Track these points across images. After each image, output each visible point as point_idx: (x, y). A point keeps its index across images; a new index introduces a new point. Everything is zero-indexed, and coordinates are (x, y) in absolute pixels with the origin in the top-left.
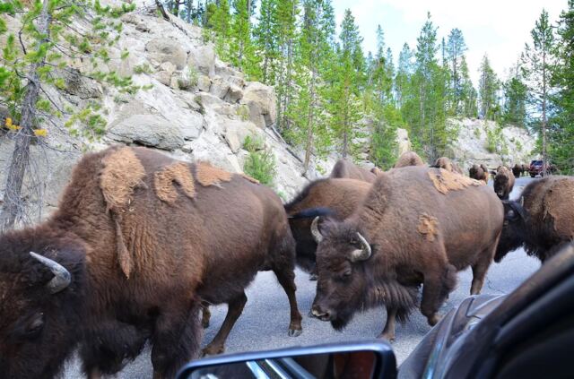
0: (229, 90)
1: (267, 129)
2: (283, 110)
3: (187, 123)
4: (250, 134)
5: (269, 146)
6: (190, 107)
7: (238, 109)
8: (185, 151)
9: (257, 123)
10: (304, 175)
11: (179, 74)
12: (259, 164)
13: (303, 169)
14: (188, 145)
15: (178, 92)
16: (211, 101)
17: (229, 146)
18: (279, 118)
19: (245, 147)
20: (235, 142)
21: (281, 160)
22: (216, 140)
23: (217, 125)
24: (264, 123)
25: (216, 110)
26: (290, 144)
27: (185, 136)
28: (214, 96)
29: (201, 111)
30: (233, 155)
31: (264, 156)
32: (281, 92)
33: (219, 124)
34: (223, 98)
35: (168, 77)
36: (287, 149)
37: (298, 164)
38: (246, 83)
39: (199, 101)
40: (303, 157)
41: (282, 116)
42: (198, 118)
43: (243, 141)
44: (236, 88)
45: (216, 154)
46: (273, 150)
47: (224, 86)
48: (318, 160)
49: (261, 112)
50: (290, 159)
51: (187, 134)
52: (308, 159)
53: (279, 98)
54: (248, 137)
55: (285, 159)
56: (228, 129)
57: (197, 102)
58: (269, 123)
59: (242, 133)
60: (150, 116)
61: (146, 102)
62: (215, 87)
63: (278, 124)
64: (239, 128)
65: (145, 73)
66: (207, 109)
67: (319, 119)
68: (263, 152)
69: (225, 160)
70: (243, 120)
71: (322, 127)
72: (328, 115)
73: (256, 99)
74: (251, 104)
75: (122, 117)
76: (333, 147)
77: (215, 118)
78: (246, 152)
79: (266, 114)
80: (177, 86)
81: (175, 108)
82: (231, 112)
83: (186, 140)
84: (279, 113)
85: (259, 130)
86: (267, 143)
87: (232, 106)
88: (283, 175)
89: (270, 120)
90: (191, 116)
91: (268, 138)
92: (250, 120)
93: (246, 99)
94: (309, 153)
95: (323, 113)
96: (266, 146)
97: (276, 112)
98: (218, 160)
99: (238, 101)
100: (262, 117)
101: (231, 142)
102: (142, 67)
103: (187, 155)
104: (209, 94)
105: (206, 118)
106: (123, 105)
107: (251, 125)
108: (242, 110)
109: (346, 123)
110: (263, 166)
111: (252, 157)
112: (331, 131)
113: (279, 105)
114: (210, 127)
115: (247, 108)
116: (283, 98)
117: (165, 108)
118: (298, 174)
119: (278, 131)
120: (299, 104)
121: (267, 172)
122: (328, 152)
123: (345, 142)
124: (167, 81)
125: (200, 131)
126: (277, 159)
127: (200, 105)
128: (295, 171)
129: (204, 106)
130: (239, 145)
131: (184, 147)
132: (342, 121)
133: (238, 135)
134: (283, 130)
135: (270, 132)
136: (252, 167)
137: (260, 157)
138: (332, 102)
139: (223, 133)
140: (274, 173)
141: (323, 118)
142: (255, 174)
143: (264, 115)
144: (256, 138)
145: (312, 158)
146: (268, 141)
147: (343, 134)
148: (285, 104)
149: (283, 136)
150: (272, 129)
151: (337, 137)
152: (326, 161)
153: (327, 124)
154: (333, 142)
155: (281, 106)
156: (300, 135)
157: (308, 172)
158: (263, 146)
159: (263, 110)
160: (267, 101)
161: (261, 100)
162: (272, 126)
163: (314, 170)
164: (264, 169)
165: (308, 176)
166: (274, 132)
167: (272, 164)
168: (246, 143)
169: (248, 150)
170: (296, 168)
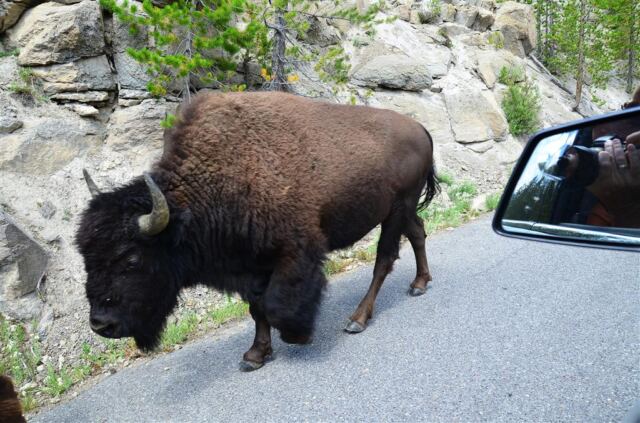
0: (477, 16)
1: (526, 60)
2: (544, 35)
3: (434, 60)
4: (507, 65)
5: (530, 79)
6: (435, 41)
7: (489, 37)
8: (434, 90)
9: (514, 50)
10: (575, 110)
11: (418, 6)
12: (520, 99)
13: (574, 103)
14: (436, 84)
15: (421, 26)
16: (458, 32)
17: (483, 80)
18: (540, 44)
19: (502, 81)
20: (490, 76)
21: (545, 94)
22: (468, 75)
23: (467, 59)
24: (522, 50)
25: (465, 42)
26: (554, 74)
27: (432, 74)
28: (460, 26)
29: (447, 44)
30: (489, 91)
31: (526, 89)
32: (540, 11)
33: (470, 57)
34: (472, 27)
35: (406, 12)
36: (552, 80)
37: (566, 97)
38: (497, 5)
39: (444, 32)
40: (573, 89)
41: (544, 40)
42: (445, 53)
43: (499, 74)
44: (485, 12)
45: (469, 91)
46: (536, 82)
47: (472, 12)
48: (593, 89)
49: (517, 37)
50: (556, 92)
51: (435, 71)
52: (579, 90)
53: (538, 19)
54: (504, 68)
55: (550, 92)
56: (480, 63)
57: (443, 35)
58: (528, 52)
59: (496, 65)
60: (393, 55)
61: (386, 42)
62: (461, 14)
63: (539, 51)
64: (494, 58)
65: (382, 11)
66: (454, 41)
67: (593, 36)
68: (523, 84)
69: (480, 96)
70: (497, 49)
71: (598, 47)
72: (605, 31)
73: (510, 22)
74: (506, 29)
75: (364, 61)
76: (613, 72)
77: (463, 51)
78: (504, 86)
79: (524, 39)
80: (418, 19)
81: (419, 45)
82: (482, 42)
83: (434, 78)
84: (540, 37)
85: (518, 58)
87: (483, 34)
88: (551, 113)
89: (530, 46)
90: (437, 51)
91: (527, 68)
92: (506, 48)
93: (498, 24)
94: (581, 82)
95: (600, 27)
96: (526, 78)
97: (536, 35)
98: (472, 97)
99: (489, 28)
100: (520, 43)
101: (485, 76)
102: (378, 5)
103: (436, 95)
104: (455, 24)
105: (454, 51)
106: (364, 48)
107: (508, 54)
108: (495, 37)
109: (631, 38)
110: (524, 100)
111: (511, 90)
112: (611, 50)
113: (538, 27)
114: (459, 62)
115: (502, 35)
116: (543, 18)
117: (408, 46)
118: (568, 109)
119: (539, 59)
120: (565, 22)
121: (530, 106)
122: (607, 80)
123: (630, 63)
124: (406, 16)
125: (449, 67)
126: (541, 92)
127: (446, 37)
128: (563, 105)
129: (450, 38)
130: (494, 79)
131: (433, 86)
132: (627, 36)
133: (493, 67)
134: (547, 58)
135: (530, 62)
136: (511, 103)
137: (520, 90)
138: (612, 12)
139: (475, 67)
140: (539, 108)
141: (599, 35)
142: (516, 110)
143: (522, 40)
144: (514, 68)
145: (585, 89)
146: (528, 73)
147: (629, 53)
148: (546, 26)
149: (546, 66)
150: (531, 58)
151: (619, 58)
152: (604, 89)
153: (604, 41)
154: (613, 65)
155: (542, 28)
156: (568, 60)
157: (580, 106)
158: (523, 77)
159: (521, 34)
160: (524, 24)
161: (518, 23)
162: (532, 54)
163: (588, 102)
164: (526, 103)
165: (581, 111)
166: (534, 62)
167: (536, 98)
168: (503, 76)
169: (505, 84)
170: (565, 102)
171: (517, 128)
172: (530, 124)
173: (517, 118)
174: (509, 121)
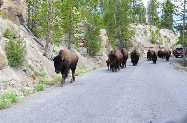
1: (21, 26)
2: (31, 15)
4: (9, 28)
5: (22, 36)
9: (14, 21)
10: (45, 55)
12: (15, 47)
13: (44, 51)
18: (29, 19)
19: (6, 36)
21: (30, 45)
24: (18, 21)
26: (36, 36)
31: (19, 42)
36: (34, 39)
37: (41, 48)
40: (44, 44)
41: (31, 18)
43: (4, 32)
46: (25, 39)
48: (53, 46)
49: (16, 14)
50: (36, 45)
52: (47, 45)
53: (29, 6)
54: (8, 29)
55: (33, 45)
58: (22, 22)
59: (3, 27)
63: (29, 23)
64: (1, 23)
67: (54, 21)
68: (18, 39)
70: (4, 18)
71: (56, 26)
72: (60, 19)
73: (13, 5)
74: (10, 9)
76: (63, 39)
78: (7, 39)
79: (20, 16)
84: (29, 16)
85: (15, 26)
86: (21, 34)
88: (32, 55)
89: (23, 20)
91: (21, 31)
92: (9, 19)
93: (5, 5)
94: (48, 41)
95: (57, 17)
96: (20, 36)
97: (26, 15)
100: (17, 17)
107: (11, 22)
108: (3, 12)
109: (70, 25)
110: (18, 48)
111: (10, 42)
112: (62, 29)
113: (29, 11)
115: (7, 11)
116: (31, 7)
118: (41, 54)
119: (29, 27)
120: (42, 12)
121: (21, 52)
122: (60, 42)
123: (70, 36)
126: (27, 44)
128: (39, 52)
130: (1, 34)
135: (24, 28)
136: (10, 49)
137: (16, 42)
138: (63, 11)
140: (26, 53)
141: (57, 20)
142: (13, 53)
143: (19, 16)
144: (13, 30)
145: (50, 45)
146: (22, 34)
147: (69, 31)
148: (32, 11)
149: (32, 31)
150: (24, 26)
151: (65, 33)
152: (58, 46)
153: (59, 24)
154: (63, 35)
155: (30, 12)
156: (42, 30)
157: (47, 53)
158: (18, 36)
159: (18, 13)
160: (20, 8)
161: (17, 7)
162: (24, 24)
163: (51, 52)
164: (18, 50)
165: (48, 56)
166: (26, 28)
167: (24, 47)
168: (6, 34)
169: (8, 38)
170: (40, 51)
171: (13, 63)
172: (20, 60)
173: (13, 57)
174: (8, 58)
